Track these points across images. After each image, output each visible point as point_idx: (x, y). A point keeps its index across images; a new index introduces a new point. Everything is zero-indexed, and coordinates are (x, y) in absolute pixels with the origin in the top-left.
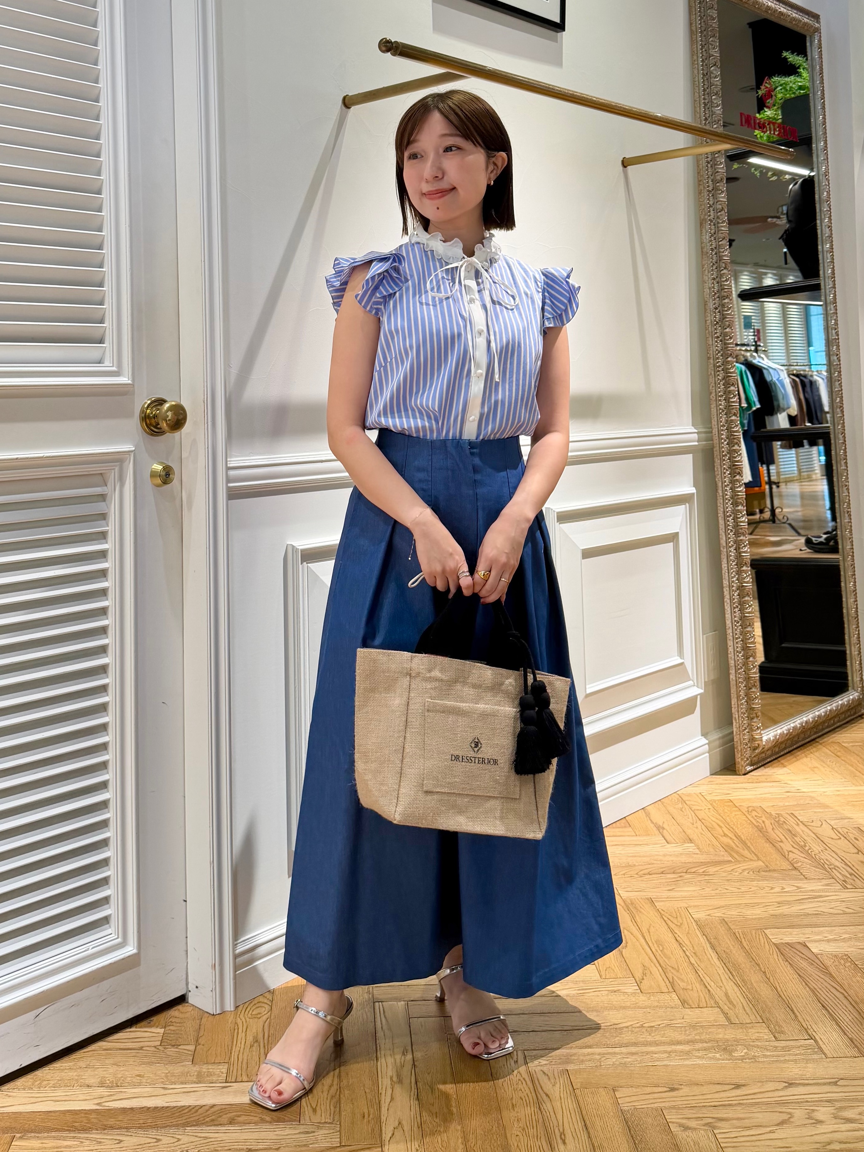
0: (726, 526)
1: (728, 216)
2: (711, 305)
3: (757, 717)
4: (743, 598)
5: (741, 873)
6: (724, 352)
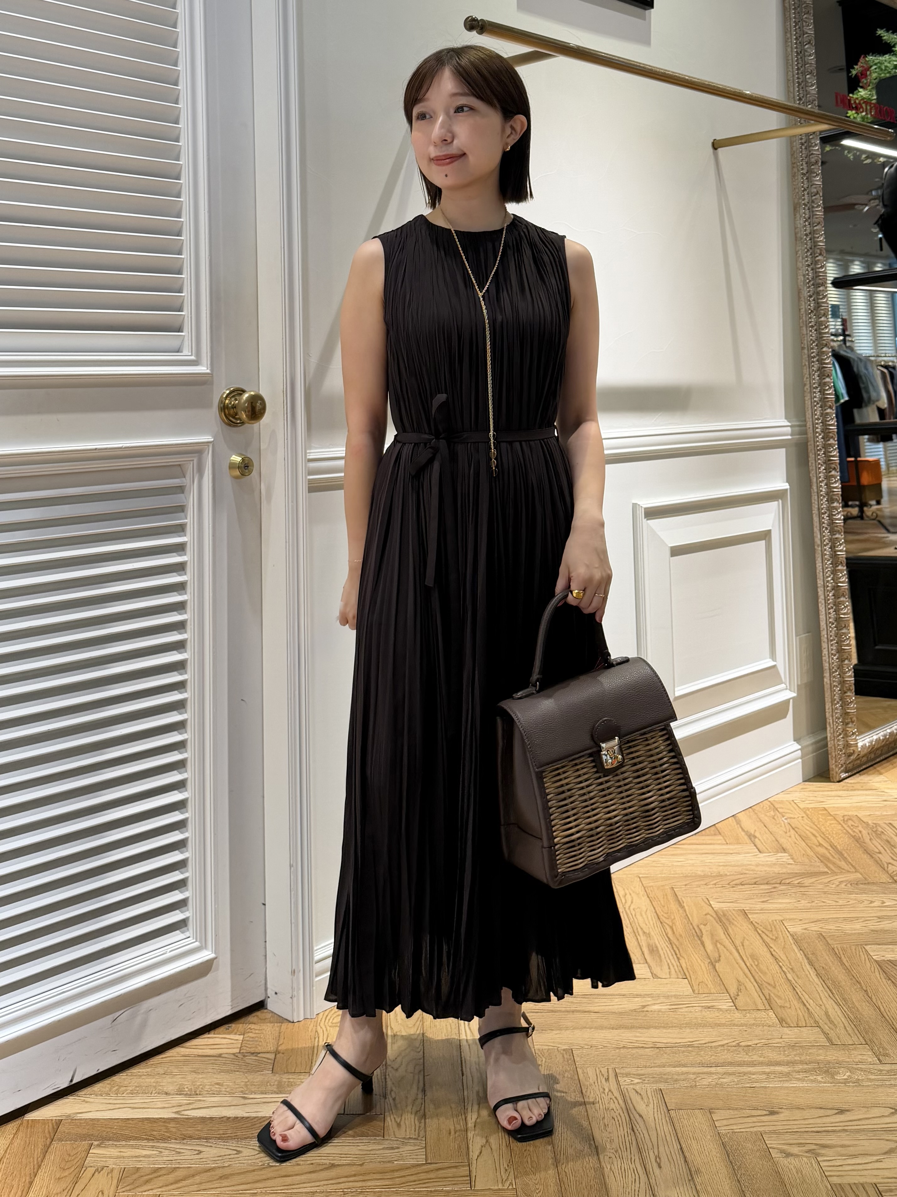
0: (821, 523)
1: (823, 200)
2: (805, 293)
3: (853, 722)
4: (839, 598)
5: (838, 886)
6: (819, 342)
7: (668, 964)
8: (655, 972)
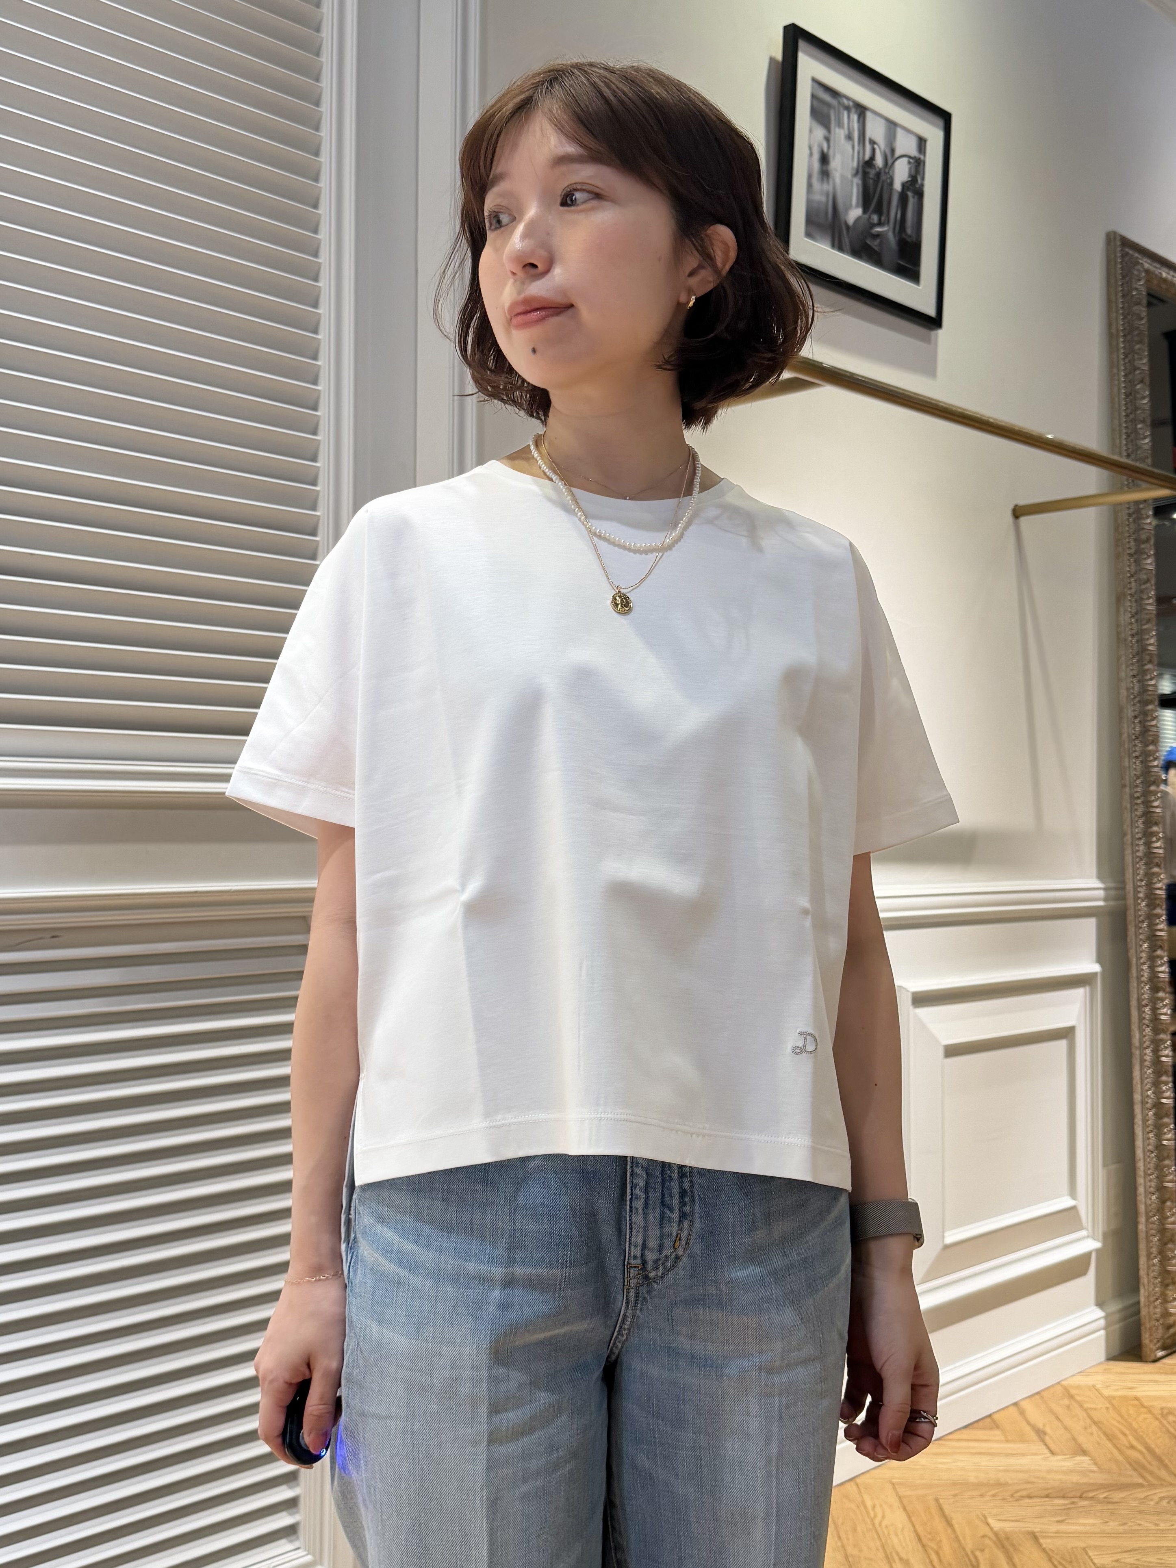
0: (1141, 1019)
1: (1157, 589)
2: (1129, 712)
3: (1174, 1283)
4: (1161, 1118)
5: (1157, 1503)
6: (1145, 778)
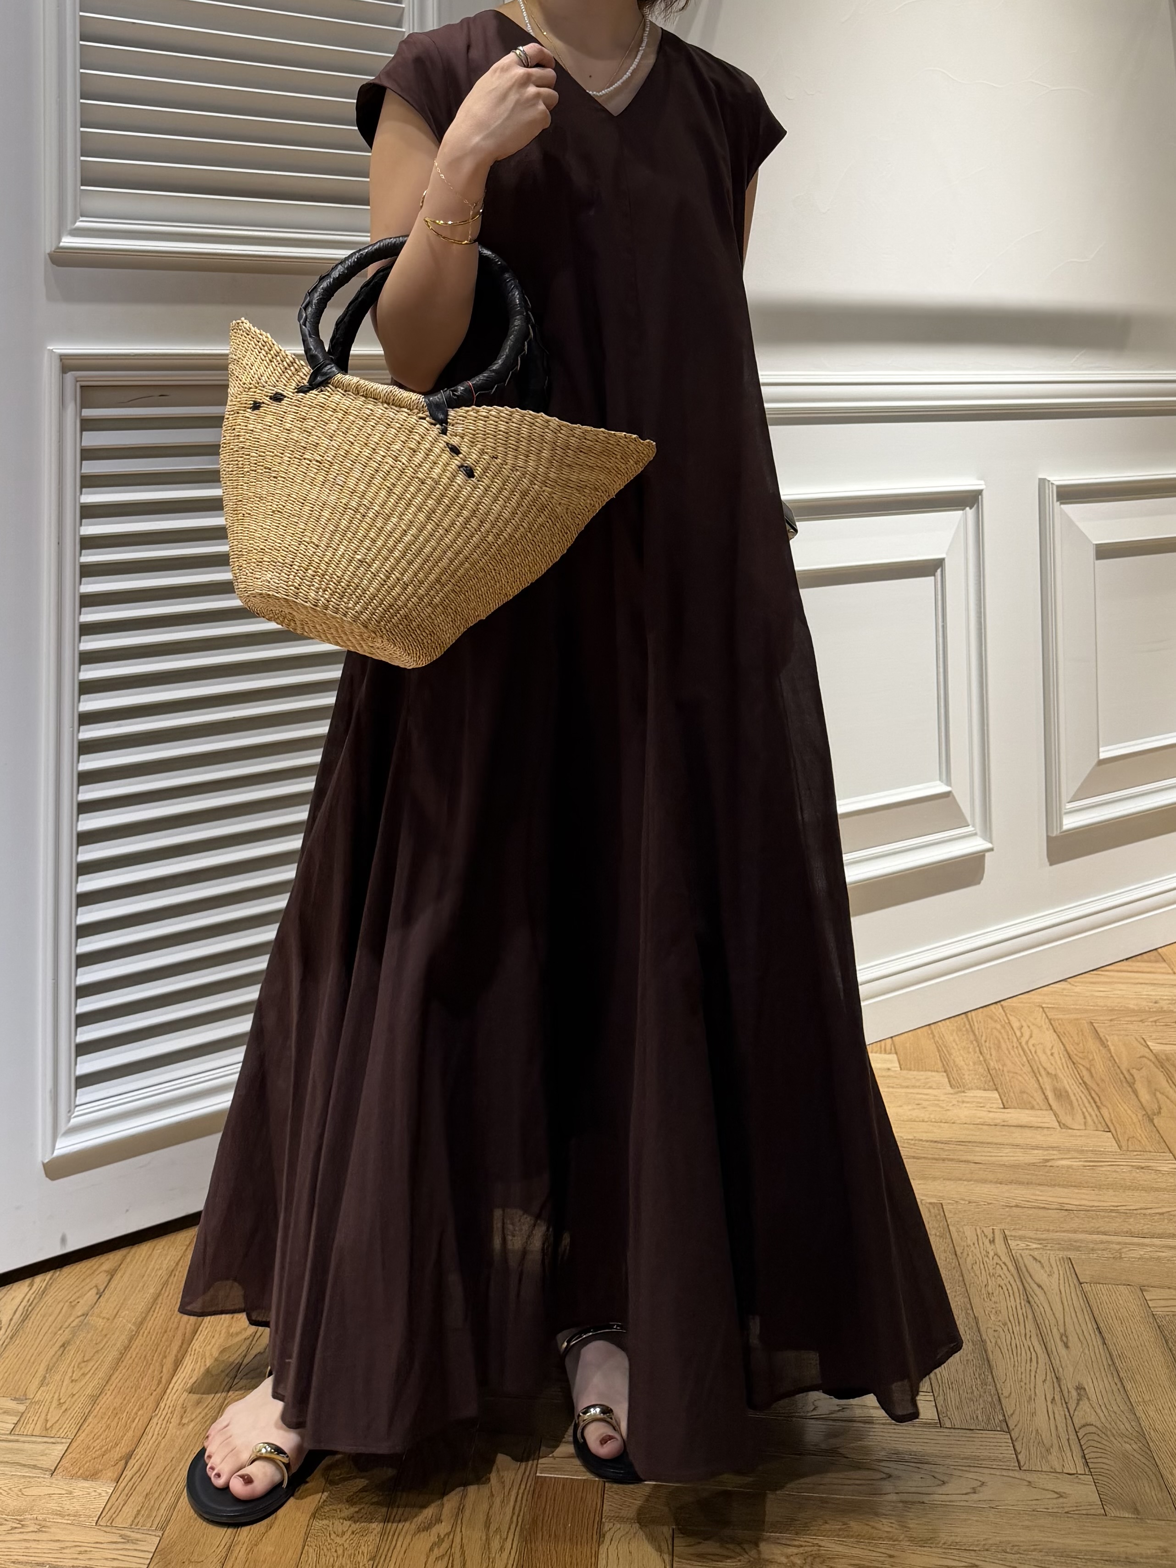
7: (1083, 1113)
8: (1063, 1121)
